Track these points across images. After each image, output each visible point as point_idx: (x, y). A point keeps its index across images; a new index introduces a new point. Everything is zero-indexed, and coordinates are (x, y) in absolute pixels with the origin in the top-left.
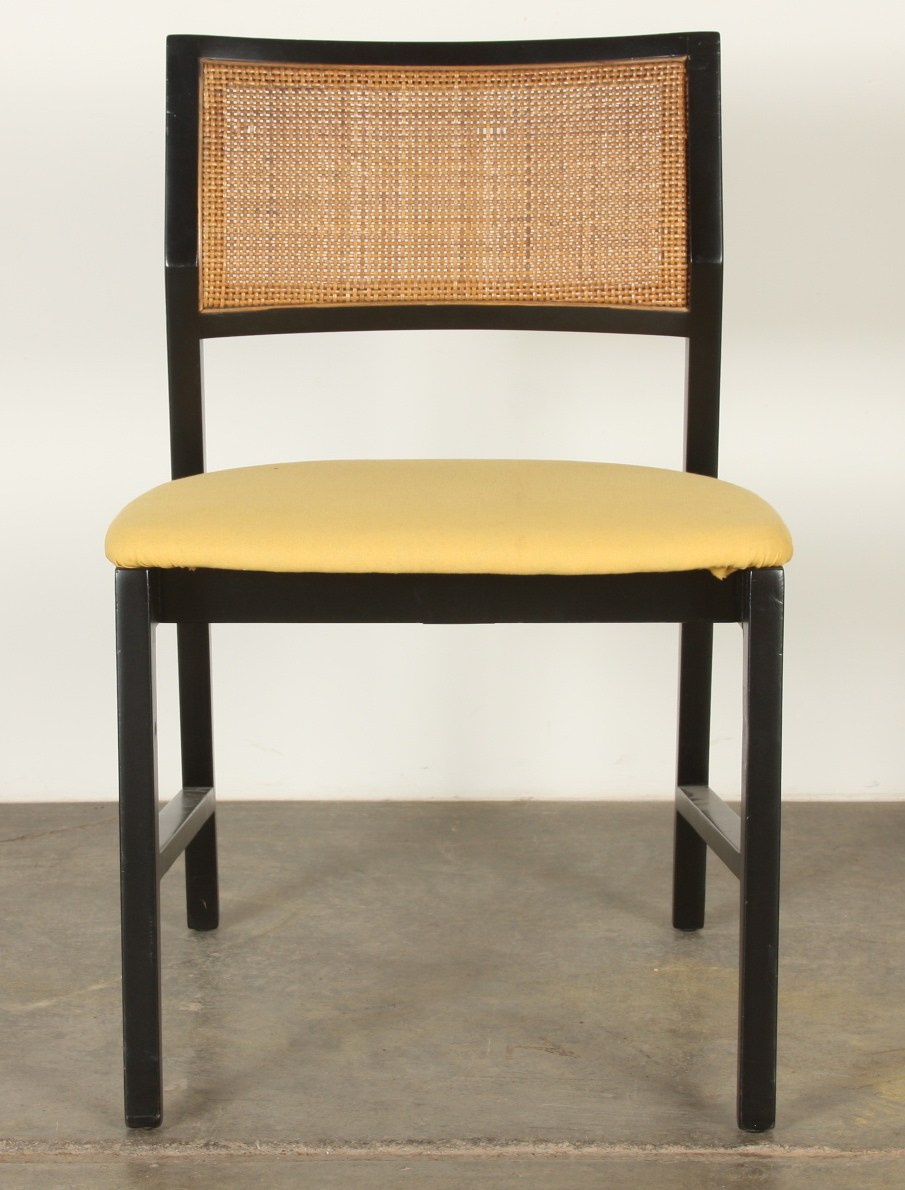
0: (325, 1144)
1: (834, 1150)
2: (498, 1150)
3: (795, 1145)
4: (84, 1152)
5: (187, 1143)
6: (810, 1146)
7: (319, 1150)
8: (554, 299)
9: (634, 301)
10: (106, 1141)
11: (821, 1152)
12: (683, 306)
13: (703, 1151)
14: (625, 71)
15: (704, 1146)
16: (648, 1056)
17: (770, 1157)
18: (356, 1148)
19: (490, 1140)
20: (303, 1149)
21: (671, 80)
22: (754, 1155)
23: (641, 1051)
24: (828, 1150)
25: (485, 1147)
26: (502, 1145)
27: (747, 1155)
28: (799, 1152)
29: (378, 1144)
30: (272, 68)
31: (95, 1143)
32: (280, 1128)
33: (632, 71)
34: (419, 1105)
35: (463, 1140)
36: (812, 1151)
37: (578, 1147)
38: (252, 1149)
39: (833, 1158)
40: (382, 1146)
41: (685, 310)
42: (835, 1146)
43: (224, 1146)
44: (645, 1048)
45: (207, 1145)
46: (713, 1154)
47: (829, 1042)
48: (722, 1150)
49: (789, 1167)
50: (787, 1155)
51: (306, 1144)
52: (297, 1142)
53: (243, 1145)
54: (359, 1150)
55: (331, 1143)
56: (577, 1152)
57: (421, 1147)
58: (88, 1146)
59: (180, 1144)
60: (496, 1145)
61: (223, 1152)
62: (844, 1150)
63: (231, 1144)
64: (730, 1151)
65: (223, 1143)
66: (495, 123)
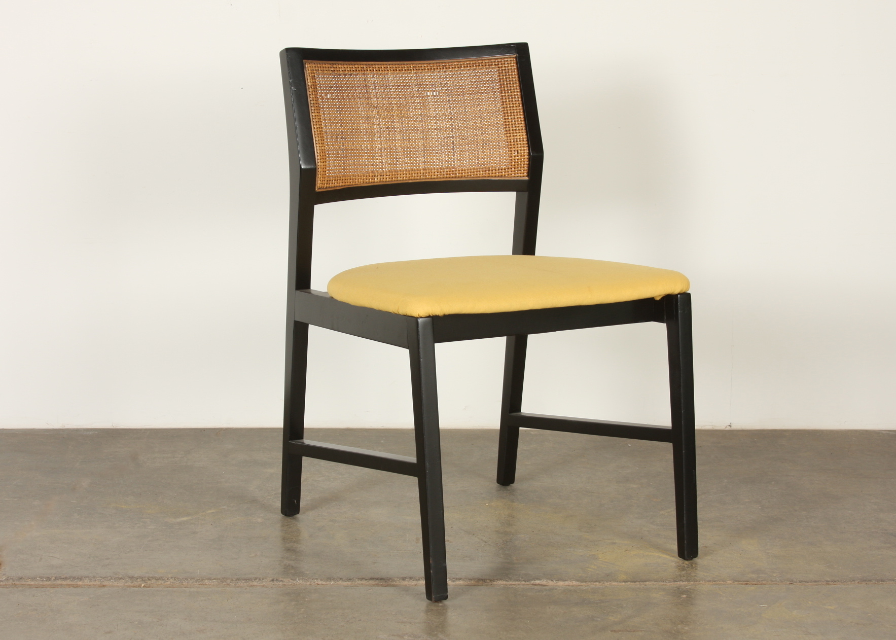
0: (330, 580)
1: (577, 583)
2: (415, 582)
3: (558, 580)
4: (212, 583)
5: (263, 579)
6: (565, 581)
7: (328, 583)
8: (466, 176)
9: (503, 175)
10: (223, 578)
11: (571, 583)
12: (526, 176)
13: (514, 583)
14: (488, 62)
15: (515, 580)
16: (485, 542)
17: (546, 586)
18: (346, 581)
19: (411, 578)
20: (320, 582)
21: (511, 66)
22: (539, 585)
23: (482, 540)
24: (574, 583)
25: (408, 581)
26: (417, 580)
27: (535, 585)
28: (560, 583)
29: (356, 580)
30: (333, 64)
31: (218, 579)
32: (308, 573)
33: (492, 62)
34: (375, 563)
35: (398, 578)
36: (567, 583)
37: (454, 581)
38: (295, 582)
39: (577, 586)
40: (358, 581)
41: (527, 178)
42: (578, 581)
43: (281, 581)
44: (484, 538)
45: (273, 580)
46: (519, 584)
47: (573, 536)
48: (523, 583)
49: (556, 589)
50: (556, 585)
51: (321, 580)
52: (317, 579)
53: (290, 580)
54: (347, 583)
55: (334, 579)
56: (453, 583)
57: (378, 581)
58: (215, 581)
59: (260, 580)
60: (413, 580)
61: (281, 583)
62: (582, 582)
63: (284, 580)
64: (527, 583)
65: (281, 579)
66: (432, 90)
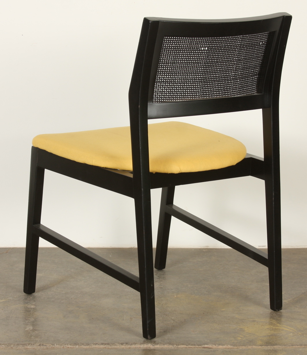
0: (76, 345)
1: (231, 346)
2: (129, 346)
3: (219, 345)
4: (2, 347)
5: (34, 344)
6: (224, 345)
7: (74, 347)
10: (9, 344)
11: (227, 347)
13: (191, 346)
15: (192, 345)
16: (174, 320)
17: (212, 348)
18: (85, 346)
19: (127, 343)
20: (70, 346)
22: (207, 348)
24: (229, 346)
25: (125, 346)
26: (130, 345)
27: (205, 348)
28: (221, 347)
29: (92, 345)
31: (5, 344)
32: (62, 340)
34: (104, 334)
35: (118, 343)
36: (224, 347)
37: (153, 345)
38: (54, 346)
39: (231, 348)
40: (93, 345)
42: (231, 345)
43: (45, 345)
44: (173, 318)
45: (40, 345)
46: (194, 347)
47: (229, 316)
48: (197, 346)
49: (218, 351)
50: (218, 348)
51: (70, 345)
52: (68, 344)
53: (51, 345)
54: (87, 346)
55: (78, 344)
56: (153, 347)
57: (106, 345)
58: (3, 345)
59: (32, 345)
60: (128, 345)
61: (45, 347)
62: (234, 346)
63: (47, 345)
64: (200, 347)
65: (45, 344)
